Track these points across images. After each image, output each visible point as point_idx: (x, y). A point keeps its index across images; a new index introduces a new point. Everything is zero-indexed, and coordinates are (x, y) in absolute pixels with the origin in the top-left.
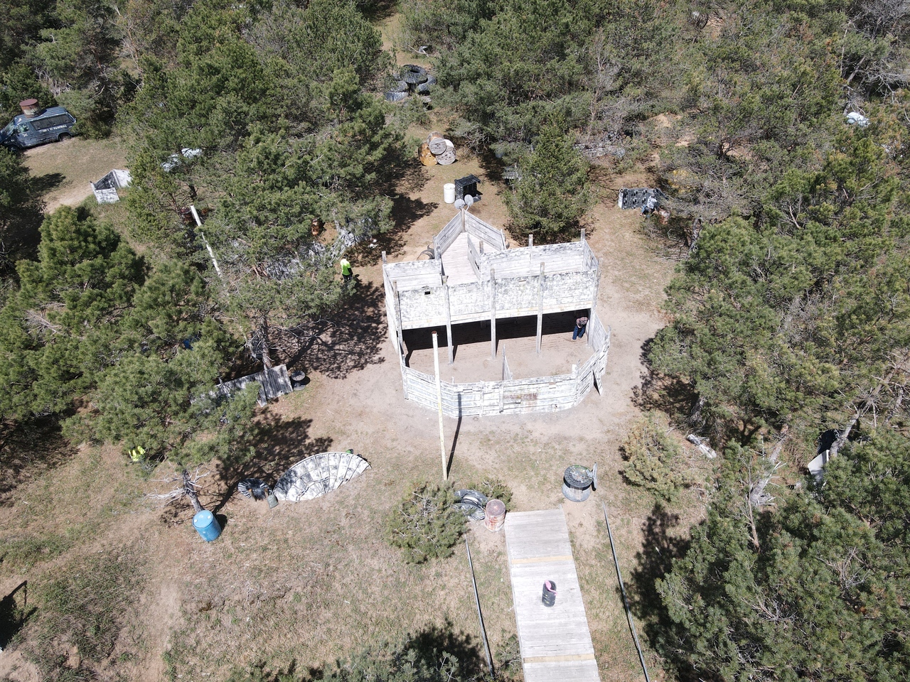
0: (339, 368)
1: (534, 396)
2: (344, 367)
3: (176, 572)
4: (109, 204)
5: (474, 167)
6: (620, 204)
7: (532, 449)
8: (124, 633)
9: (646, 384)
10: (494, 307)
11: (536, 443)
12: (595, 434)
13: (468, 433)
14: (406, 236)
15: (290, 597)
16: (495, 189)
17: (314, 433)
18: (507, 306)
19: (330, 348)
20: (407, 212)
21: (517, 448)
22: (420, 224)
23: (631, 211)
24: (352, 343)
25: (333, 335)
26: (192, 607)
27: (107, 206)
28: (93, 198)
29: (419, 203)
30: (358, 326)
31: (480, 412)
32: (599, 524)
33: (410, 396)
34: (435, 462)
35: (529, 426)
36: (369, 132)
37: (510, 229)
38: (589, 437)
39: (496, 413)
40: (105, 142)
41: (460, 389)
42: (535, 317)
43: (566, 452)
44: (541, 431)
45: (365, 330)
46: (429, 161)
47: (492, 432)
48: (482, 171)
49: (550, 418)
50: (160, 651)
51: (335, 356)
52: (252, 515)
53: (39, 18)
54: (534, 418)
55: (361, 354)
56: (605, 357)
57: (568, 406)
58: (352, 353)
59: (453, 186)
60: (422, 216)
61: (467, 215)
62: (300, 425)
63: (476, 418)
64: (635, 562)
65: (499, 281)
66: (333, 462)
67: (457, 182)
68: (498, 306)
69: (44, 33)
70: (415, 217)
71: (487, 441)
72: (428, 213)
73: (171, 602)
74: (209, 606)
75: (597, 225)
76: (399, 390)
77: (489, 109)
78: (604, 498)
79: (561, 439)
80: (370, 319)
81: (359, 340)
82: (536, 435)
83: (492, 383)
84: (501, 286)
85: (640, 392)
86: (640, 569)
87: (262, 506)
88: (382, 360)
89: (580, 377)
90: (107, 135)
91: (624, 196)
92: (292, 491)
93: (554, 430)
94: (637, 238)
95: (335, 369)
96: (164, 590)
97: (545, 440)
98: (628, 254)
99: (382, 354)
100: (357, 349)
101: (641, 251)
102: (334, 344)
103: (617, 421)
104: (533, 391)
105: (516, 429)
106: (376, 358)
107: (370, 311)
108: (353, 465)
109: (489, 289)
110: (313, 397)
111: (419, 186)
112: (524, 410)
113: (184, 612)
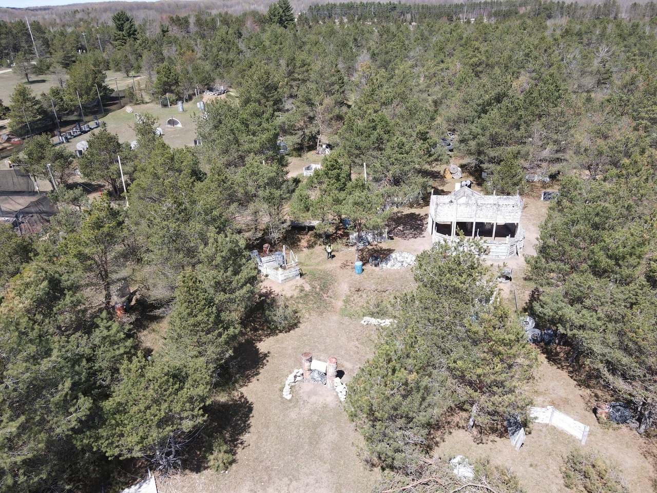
0: (406, 237)
2: (408, 237)
3: (347, 280)
5: (471, 181)
6: (542, 198)
8: (330, 291)
10: (475, 216)
12: (516, 267)
15: (387, 292)
16: (479, 189)
18: (481, 216)
19: (402, 231)
23: (547, 201)
24: (411, 231)
25: (403, 228)
26: (353, 289)
27: (308, 177)
28: (302, 174)
29: (443, 190)
30: (414, 226)
32: (511, 291)
40: (299, 158)
42: (493, 225)
45: (417, 228)
46: (449, 176)
48: (475, 182)
49: (495, 261)
50: (342, 299)
51: (404, 234)
52: (374, 271)
55: (415, 234)
56: (523, 243)
57: (503, 258)
58: (411, 233)
61: (467, 189)
64: (525, 305)
65: (479, 204)
68: (477, 216)
69: (276, 113)
72: (447, 194)
73: (345, 287)
74: (358, 290)
78: (513, 283)
81: (414, 230)
84: (480, 206)
86: (526, 307)
87: (377, 269)
88: (424, 237)
91: (544, 195)
92: (389, 264)
96: (343, 284)
99: (424, 235)
100: (413, 233)
102: (404, 230)
106: (422, 236)
109: (474, 207)
110: (396, 244)
111: (443, 185)
113: (350, 290)
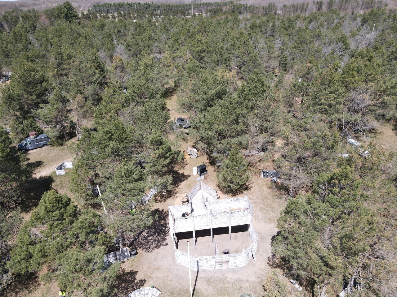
0: (149, 248)
1: (228, 262)
2: (152, 247)
4: (61, 176)
5: (205, 160)
6: (262, 176)
7: (227, 285)
9: (274, 256)
11: (228, 282)
12: (253, 279)
13: (201, 278)
14: (177, 189)
16: (213, 169)
17: (138, 277)
18: (217, 223)
19: (146, 238)
20: (179, 179)
21: (221, 285)
22: (183, 183)
23: (267, 179)
24: (155, 236)
25: (148, 233)
27: (60, 176)
28: (55, 172)
29: (183, 175)
31: (206, 268)
33: (178, 261)
34: (187, 291)
35: (226, 275)
36: (164, 153)
37: (219, 186)
38: (250, 280)
39: (213, 269)
41: (198, 259)
42: (228, 227)
43: (241, 287)
44: (231, 277)
45: (161, 230)
46: (187, 157)
47: (211, 277)
48: (208, 161)
49: (235, 271)
51: (148, 242)
53: (39, 100)
54: (228, 271)
55: (158, 241)
56: (256, 244)
57: (242, 266)
58: (155, 241)
59: (196, 168)
60: (184, 180)
61: (202, 184)
62: (133, 274)
63: (204, 271)
65: (214, 214)
66: (146, 292)
67: (198, 167)
68: (213, 223)
69: (41, 105)
70: (181, 181)
71: (209, 281)
72: (186, 179)
75: (253, 185)
76: (174, 257)
77: (210, 141)
79: (239, 281)
80: (162, 226)
81: (158, 235)
82: (229, 279)
83: (211, 257)
84: (214, 216)
85: (271, 259)
88: (167, 244)
89: (246, 254)
90: (61, 145)
91: (264, 173)
93: (236, 276)
94: (269, 191)
95: (148, 249)
97: (232, 281)
98: (266, 198)
99: (167, 241)
100: (157, 239)
101: (271, 197)
102: (148, 236)
103: (261, 272)
104: (227, 260)
105: (221, 276)
106: (164, 243)
107: (162, 222)
108: (154, 293)
109: (210, 217)
110: (138, 261)
111: (183, 167)
112: (224, 267)
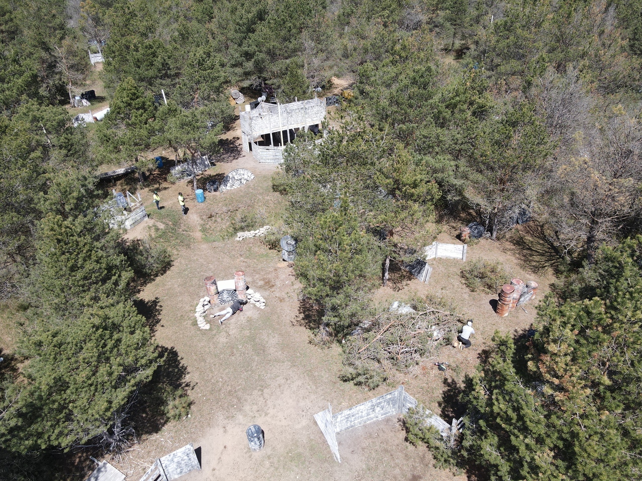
2: (229, 160)
8: (182, 225)
18: (293, 123)
19: (220, 157)
20: (232, 119)
23: (330, 107)
26: (204, 217)
30: (228, 150)
33: (261, 161)
42: (304, 128)
45: (233, 150)
50: (198, 230)
52: (215, 196)
58: (230, 156)
59: (249, 106)
66: (242, 172)
68: (289, 123)
72: (241, 117)
73: (196, 218)
74: (211, 217)
81: (232, 153)
87: (217, 193)
88: (244, 156)
92: (229, 184)
95: (226, 161)
96: (191, 215)
107: (232, 146)
109: (285, 115)
110: (220, 168)
113: (202, 219)
